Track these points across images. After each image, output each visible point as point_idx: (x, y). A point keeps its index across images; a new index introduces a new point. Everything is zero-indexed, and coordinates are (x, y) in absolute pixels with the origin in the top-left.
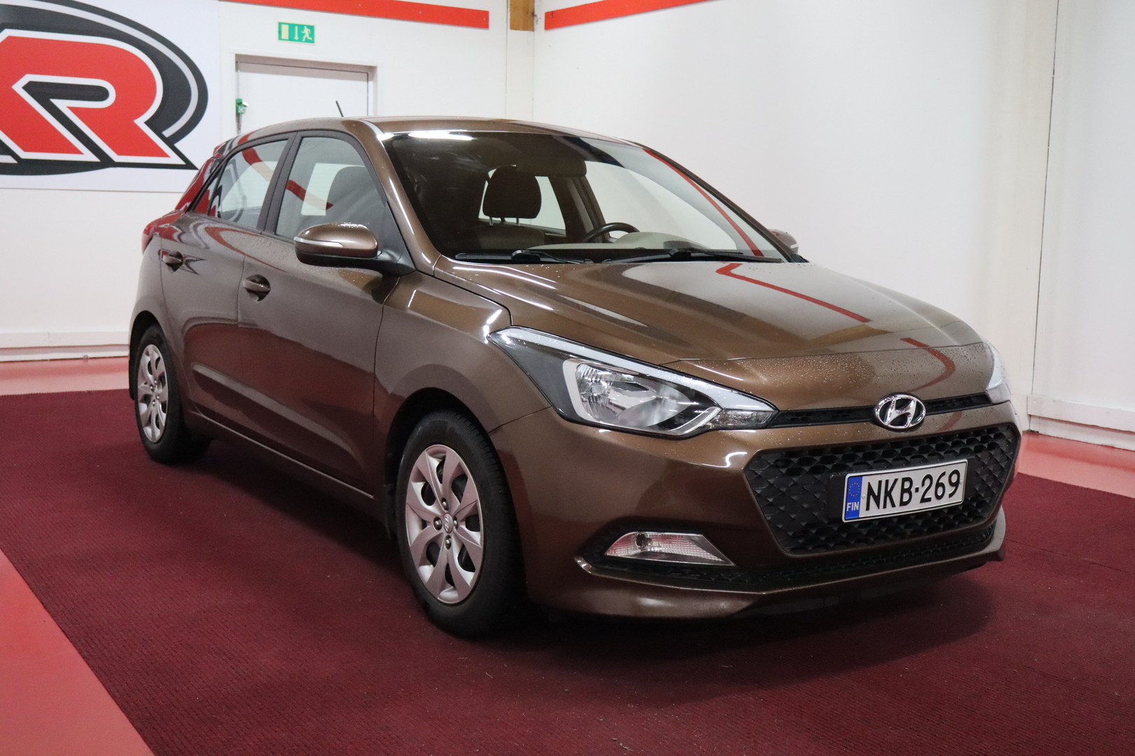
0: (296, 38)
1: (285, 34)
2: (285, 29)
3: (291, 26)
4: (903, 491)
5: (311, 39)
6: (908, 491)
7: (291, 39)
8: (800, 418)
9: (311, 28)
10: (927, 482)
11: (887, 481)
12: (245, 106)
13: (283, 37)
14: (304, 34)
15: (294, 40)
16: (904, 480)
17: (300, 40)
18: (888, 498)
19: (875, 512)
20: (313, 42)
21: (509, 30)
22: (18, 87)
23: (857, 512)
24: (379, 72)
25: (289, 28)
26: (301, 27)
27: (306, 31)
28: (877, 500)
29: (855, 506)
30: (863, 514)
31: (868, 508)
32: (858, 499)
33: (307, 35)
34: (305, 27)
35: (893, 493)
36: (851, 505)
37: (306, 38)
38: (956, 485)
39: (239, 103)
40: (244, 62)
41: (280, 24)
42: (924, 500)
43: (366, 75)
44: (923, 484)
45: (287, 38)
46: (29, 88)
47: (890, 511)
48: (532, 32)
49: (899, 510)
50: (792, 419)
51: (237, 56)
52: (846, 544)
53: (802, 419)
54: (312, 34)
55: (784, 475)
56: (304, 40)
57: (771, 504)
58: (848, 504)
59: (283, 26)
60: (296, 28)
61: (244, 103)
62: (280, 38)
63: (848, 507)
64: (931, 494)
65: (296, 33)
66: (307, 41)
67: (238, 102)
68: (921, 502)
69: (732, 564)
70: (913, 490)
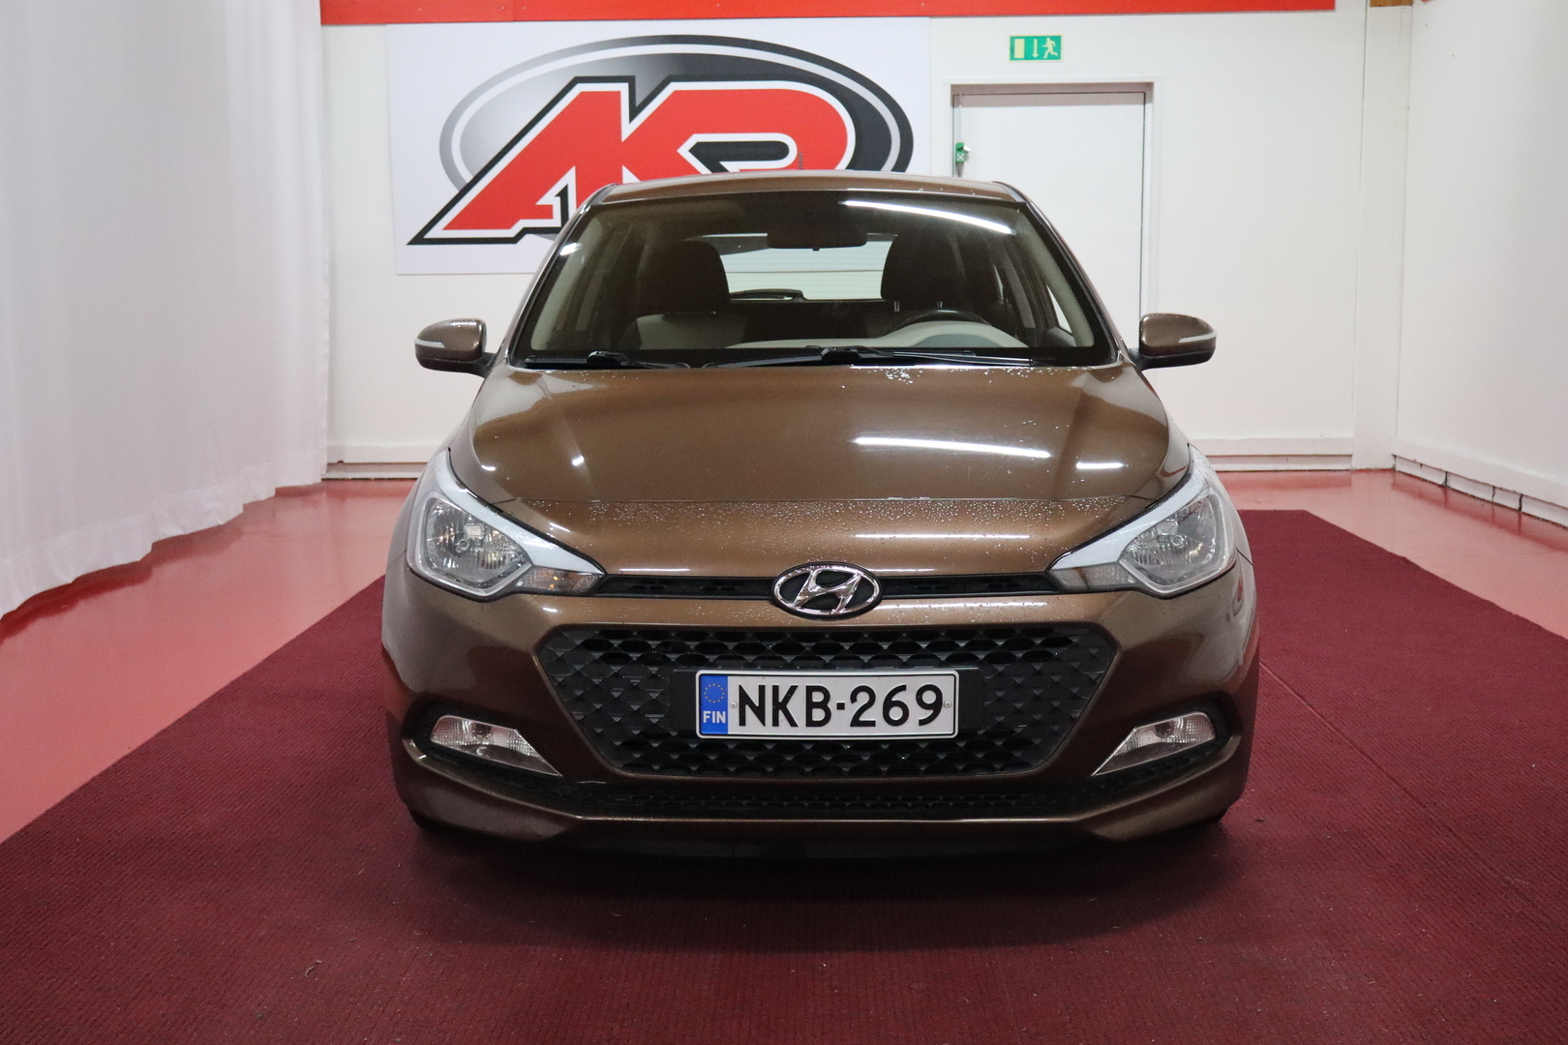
0: (1035, 55)
1: (1020, 52)
2: (1020, 45)
3: (1028, 40)
4: (811, 706)
5: (1056, 54)
6: (823, 705)
7: (1028, 57)
8: (648, 586)
9: (1057, 39)
10: (863, 698)
11: (776, 689)
12: (967, 152)
13: (1016, 56)
14: (1047, 49)
15: (1032, 58)
16: (810, 690)
17: (1041, 57)
18: (781, 714)
19: (754, 728)
20: (1059, 58)
21: (1369, 8)
22: (684, 151)
23: (724, 726)
24: (1156, 89)
25: (1026, 42)
26: (1042, 39)
27: (1050, 44)
28: (760, 713)
29: (718, 717)
30: (734, 729)
31: (742, 722)
32: (723, 707)
33: (1050, 49)
34: (1048, 39)
35: (789, 706)
36: (711, 715)
37: (1049, 54)
38: (937, 707)
39: (960, 149)
40: (961, 95)
41: (1013, 39)
42: (856, 722)
43: (1142, 95)
44: (853, 699)
45: (1023, 56)
46: (696, 150)
47: (784, 730)
48: (1408, 7)
49: (802, 731)
50: (634, 587)
51: (954, 87)
52: (681, 767)
53: (652, 588)
54: (1058, 48)
55: (596, 661)
56: (1046, 56)
57: (579, 699)
58: (705, 713)
59: (1016, 41)
60: (1036, 41)
61: (965, 148)
62: (1012, 58)
63: (705, 717)
64: (875, 714)
65: (1035, 48)
66: (1051, 57)
67: (959, 147)
68: (852, 725)
69: (558, 774)
70: (832, 705)
